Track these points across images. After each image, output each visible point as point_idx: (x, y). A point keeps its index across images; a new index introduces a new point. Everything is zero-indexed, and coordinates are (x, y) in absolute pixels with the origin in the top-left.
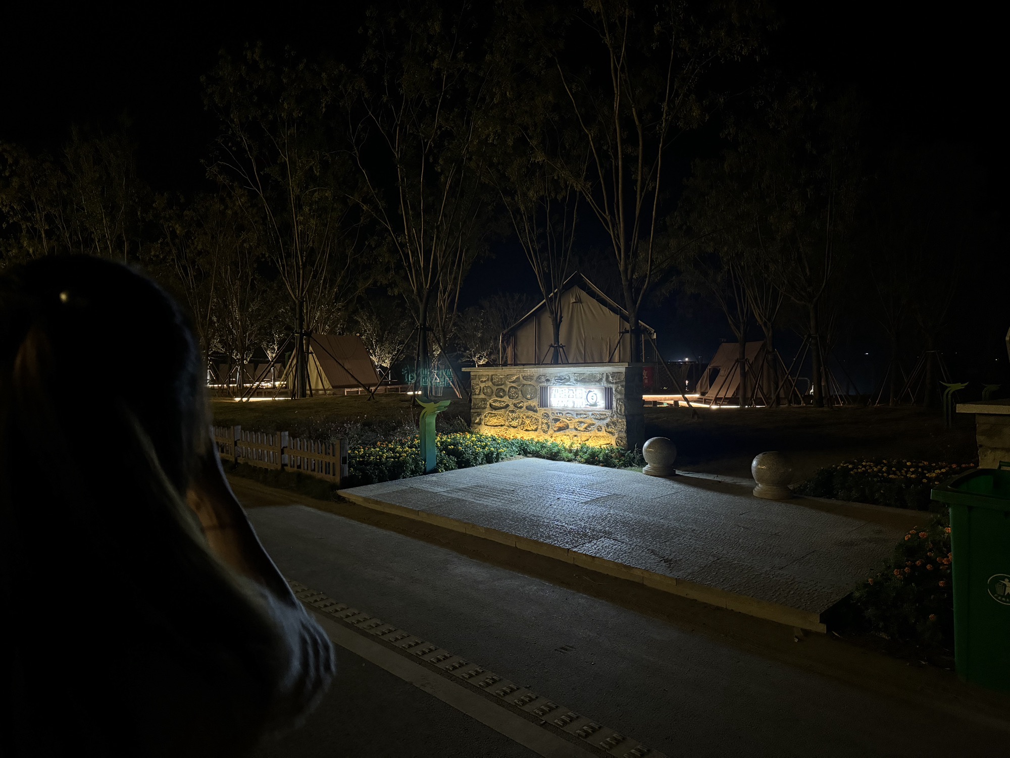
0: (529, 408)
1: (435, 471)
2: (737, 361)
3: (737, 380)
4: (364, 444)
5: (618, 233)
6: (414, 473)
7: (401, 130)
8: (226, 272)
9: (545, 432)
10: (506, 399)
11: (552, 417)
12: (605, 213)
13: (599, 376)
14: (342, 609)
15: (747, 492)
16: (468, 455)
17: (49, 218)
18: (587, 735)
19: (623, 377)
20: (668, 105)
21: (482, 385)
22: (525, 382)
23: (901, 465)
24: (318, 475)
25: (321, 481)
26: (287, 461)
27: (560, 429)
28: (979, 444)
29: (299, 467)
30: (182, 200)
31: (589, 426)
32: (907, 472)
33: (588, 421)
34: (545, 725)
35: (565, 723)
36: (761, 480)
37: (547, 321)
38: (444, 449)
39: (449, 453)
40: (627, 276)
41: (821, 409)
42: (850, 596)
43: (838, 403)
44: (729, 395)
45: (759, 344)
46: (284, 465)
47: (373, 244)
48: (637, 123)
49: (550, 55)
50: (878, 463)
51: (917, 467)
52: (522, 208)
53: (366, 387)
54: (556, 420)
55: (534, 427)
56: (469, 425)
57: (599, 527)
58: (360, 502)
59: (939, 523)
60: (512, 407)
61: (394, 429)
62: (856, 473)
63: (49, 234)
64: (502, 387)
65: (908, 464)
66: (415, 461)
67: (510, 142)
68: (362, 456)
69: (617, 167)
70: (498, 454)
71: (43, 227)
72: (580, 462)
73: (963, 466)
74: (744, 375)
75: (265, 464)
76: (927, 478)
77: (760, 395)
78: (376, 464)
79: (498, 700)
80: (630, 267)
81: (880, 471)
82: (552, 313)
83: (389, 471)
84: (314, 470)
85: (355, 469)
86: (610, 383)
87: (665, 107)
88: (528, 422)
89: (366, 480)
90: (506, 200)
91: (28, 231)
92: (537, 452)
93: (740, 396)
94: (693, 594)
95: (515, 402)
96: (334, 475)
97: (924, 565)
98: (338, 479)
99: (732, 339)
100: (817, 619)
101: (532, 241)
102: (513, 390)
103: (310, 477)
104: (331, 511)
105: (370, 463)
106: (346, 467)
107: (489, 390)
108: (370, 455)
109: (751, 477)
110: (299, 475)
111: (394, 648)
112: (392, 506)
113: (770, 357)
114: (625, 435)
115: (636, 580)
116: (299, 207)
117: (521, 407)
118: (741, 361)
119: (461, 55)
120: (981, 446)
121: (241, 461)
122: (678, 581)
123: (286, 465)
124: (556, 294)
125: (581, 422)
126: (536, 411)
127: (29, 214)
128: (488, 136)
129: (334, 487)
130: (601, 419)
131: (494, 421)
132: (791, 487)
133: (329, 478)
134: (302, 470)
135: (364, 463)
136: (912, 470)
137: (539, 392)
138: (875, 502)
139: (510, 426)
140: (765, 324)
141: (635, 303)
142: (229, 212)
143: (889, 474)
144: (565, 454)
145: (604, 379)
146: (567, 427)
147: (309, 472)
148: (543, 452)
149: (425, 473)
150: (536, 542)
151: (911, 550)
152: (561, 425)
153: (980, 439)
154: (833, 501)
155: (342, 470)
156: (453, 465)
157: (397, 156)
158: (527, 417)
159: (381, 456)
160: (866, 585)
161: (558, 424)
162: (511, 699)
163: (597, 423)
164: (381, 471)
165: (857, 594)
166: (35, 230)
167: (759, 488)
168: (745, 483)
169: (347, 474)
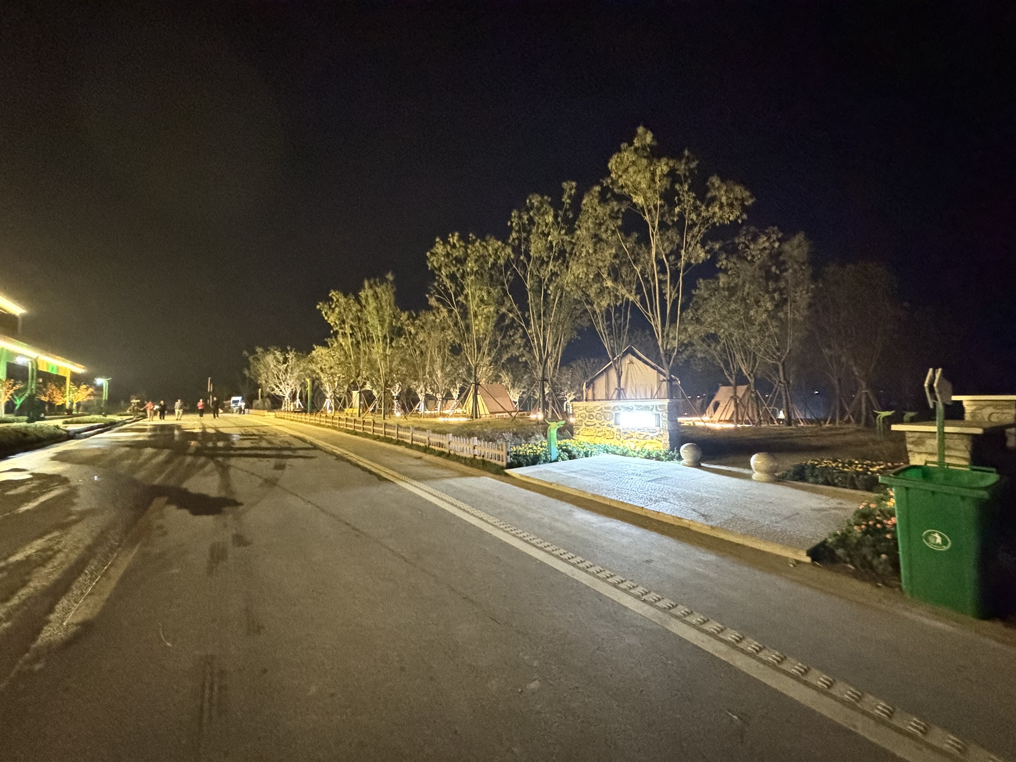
0: (609, 426)
1: (556, 461)
2: (732, 397)
3: (732, 408)
4: (515, 445)
5: (656, 323)
6: (545, 462)
7: (530, 274)
8: (435, 352)
9: (619, 440)
10: (594, 420)
11: (622, 431)
12: (648, 312)
13: (651, 407)
14: (521, 533)
15: (748, 477)
16: (575, 453)
17: (352, 327)
18: (670, 608)
19: (666, 408)
20: (685, 251)
21: (580, 412)
22: (605, 410)
23: (851, 464)
24: (493, 461)
25: (495, 464)
26: (476, 453)
27: (628, 438)
28: (908, 449)
29: (483, 456)
30: (414, 315)
31: (646, 436)
32: (856, 467)
33: (645, 434)
34: (644, 601)
35: (656, 601)
36: (757, 470)
37: (613, 374)
38: (560, 449)
39: (564, 451)
40: (663, 348)
41: (789, 427)
42: (825, 542)
43: (800, 423)
44: (727, 418)
45: (745, 387)
46: (475, 455)
47: (512, 334)
48: (666, 262)
49: (613, 229)
50: (835, 461)
51: (863, 464)
52: (598, 311)
53: (510, 413)
54: (625, 433)
55: (612, 437)
56: (572, 435)
57: (659, 495)
58: (517, 476)
59: (882, 499)
60: (598, 425)
61: (530, 436)
62: (821, 467)
63: (351, 335)
64: (592, 413)
65: (857, 462)
66: (546, 455)
67: (591, 276)
68: (516, 452)
69: (655, 287)
70: (591, 452)
71: (348, 331)
72: (641, 457)
73: (896, 464)
74: (736, 406)
75: (464, 454)
76: (871, 471)
77: (747, 418)
78: (524, 456)
79: (615, 585)
80: (665, 343)
81: (837, 466)
82: (616, 369)
83: (532, 460)
84: (491, 458)
85: (513, 459)
86: (658, 411)
87: (683, 252)
88: (608, 433)
89: (520, 465)
90: (588, 307)
91: (342, 334)
92: (614, 451)
93: (734, 418)
94: (722, 536)
95: (600, 422)
96: (503, 461)
97: (875, 525)
98: (504, 464)
99: (728, 384)
100: (805, 554)
101: (604, 329)
102: (598, 415)
103: (489, 462)
104: (503, 481)
105: (520, 456)
106: (509, 457)
107: (584, 415)
108: (520, 451)
109: (750, 468)
110: (484, 461)
111: (553, 555)
112: (535, 479)
113: (753, 395)
114: (669, 442)
115: (686, 526)
116: (476, 316)
117: (603, 425)
118: (734, 397)
119: (563, 232)
120: (910, 451)
121: (452, 452)
122: (712, 528)
123: (476, 455)
124: (618, 358)
125: (640, 434)
126: (613, 427)
127: (343, 326)
128: (579, 274)
129: (503, 468)
130: (653, 432)
131: (587, 433)
132: (777, 474)
133: (500, 463)
134: (485, 458)
135: (516, 456)
136: (860, 466)
137: (614, 416)
138: (835, 485)
139: (597, 436)
140: (749, 375)
141: (669, 363)
142: (438, 320)
143: (843, 468)
144: (631, 453)
145: (654, 409)
146: (632, 437)
147: (489, 460)
148: (618, 452)
149: (551, 462)
150: (622, 503)
151: (865, 515)
152: (629, 436)
153: (909, 447)
154: (806, 484)
155: (507, 459)
156: (566, 458)
157: (528, 287)
158: (608, 431)
159: (526, 452)
160: (836, 535)
161: (626, 435)
162: (622, 586)
163: (651, 435)
164: (527, 460)
165: (830, 540)
166: (345, 334)
167: (756, 475)
168: (746, 471)
169: (509, 461)
